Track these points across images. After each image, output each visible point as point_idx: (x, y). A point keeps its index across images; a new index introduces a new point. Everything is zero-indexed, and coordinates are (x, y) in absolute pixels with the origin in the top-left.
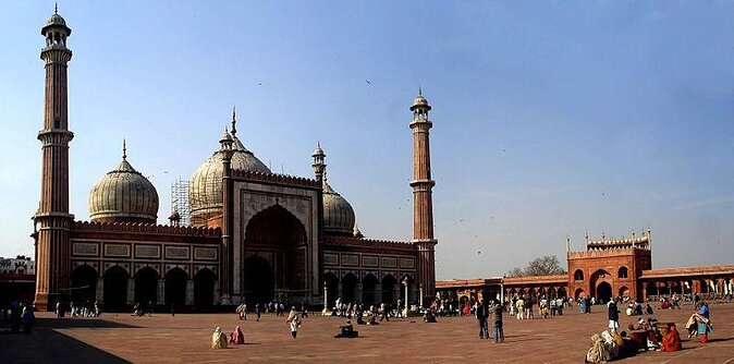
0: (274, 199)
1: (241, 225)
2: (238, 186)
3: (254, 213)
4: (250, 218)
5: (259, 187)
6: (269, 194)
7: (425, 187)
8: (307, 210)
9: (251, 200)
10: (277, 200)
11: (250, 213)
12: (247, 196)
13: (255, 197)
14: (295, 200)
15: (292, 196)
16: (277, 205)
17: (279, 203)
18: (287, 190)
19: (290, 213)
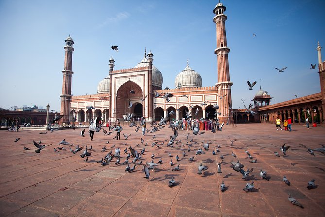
0: (128, 78)
1: (115, 88)
2: (114, 76)
3: (120, 86)
4: (118, 88)
5: (122, 75)
6: (125, 77)
7: (220, 52)
8: (143, 80)
9: (119, 81)
11: (118, 86)
12: (117, 80)
13: (120, 79)
14: (137, 77)
15: (136, 76)
16: (129, 81)
17: (130, 80)
18: (133, 74)
19: (134, 83)
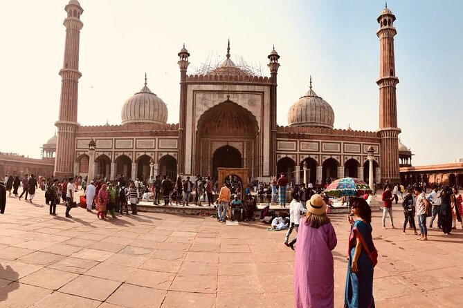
0: (225, 96)
1: (193, 119)
2: (191, 88)
3: (206, 109)
4: (202, 113)
5: (210, 87)
6: (220, 92)
7: (389, 83)
8: (259, 103)
9: (203, 99)
10: (228, 97)
11: (201, 110)
12: (199, 96)
13: (207, 96)
14: (247, 95)
15: (243, 92)
16: (228, 101)
17: (230, 99)
18: (238, 88)
19: (241, 106)
